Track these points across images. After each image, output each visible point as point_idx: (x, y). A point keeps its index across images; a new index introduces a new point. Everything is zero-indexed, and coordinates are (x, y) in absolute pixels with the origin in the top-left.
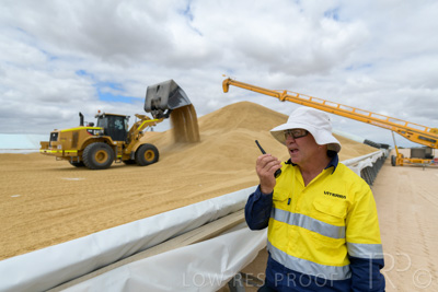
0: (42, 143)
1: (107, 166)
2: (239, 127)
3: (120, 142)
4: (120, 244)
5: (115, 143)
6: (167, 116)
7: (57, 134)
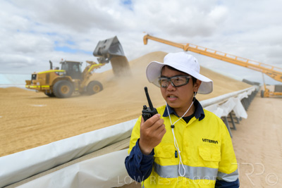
0: (27, 81)
3: (77, 80)
4: (71, 150)
5: (73, 80)
6: (108, 62)
7: (36, 75)
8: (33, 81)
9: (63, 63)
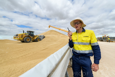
0: (14, 37)
1: (29, 42)
2: (52, 34)
3: (32, 37)
5: (31, 37)
7: (18, 35)
8: (17, 37)
9: (28, 32)
